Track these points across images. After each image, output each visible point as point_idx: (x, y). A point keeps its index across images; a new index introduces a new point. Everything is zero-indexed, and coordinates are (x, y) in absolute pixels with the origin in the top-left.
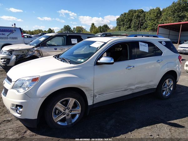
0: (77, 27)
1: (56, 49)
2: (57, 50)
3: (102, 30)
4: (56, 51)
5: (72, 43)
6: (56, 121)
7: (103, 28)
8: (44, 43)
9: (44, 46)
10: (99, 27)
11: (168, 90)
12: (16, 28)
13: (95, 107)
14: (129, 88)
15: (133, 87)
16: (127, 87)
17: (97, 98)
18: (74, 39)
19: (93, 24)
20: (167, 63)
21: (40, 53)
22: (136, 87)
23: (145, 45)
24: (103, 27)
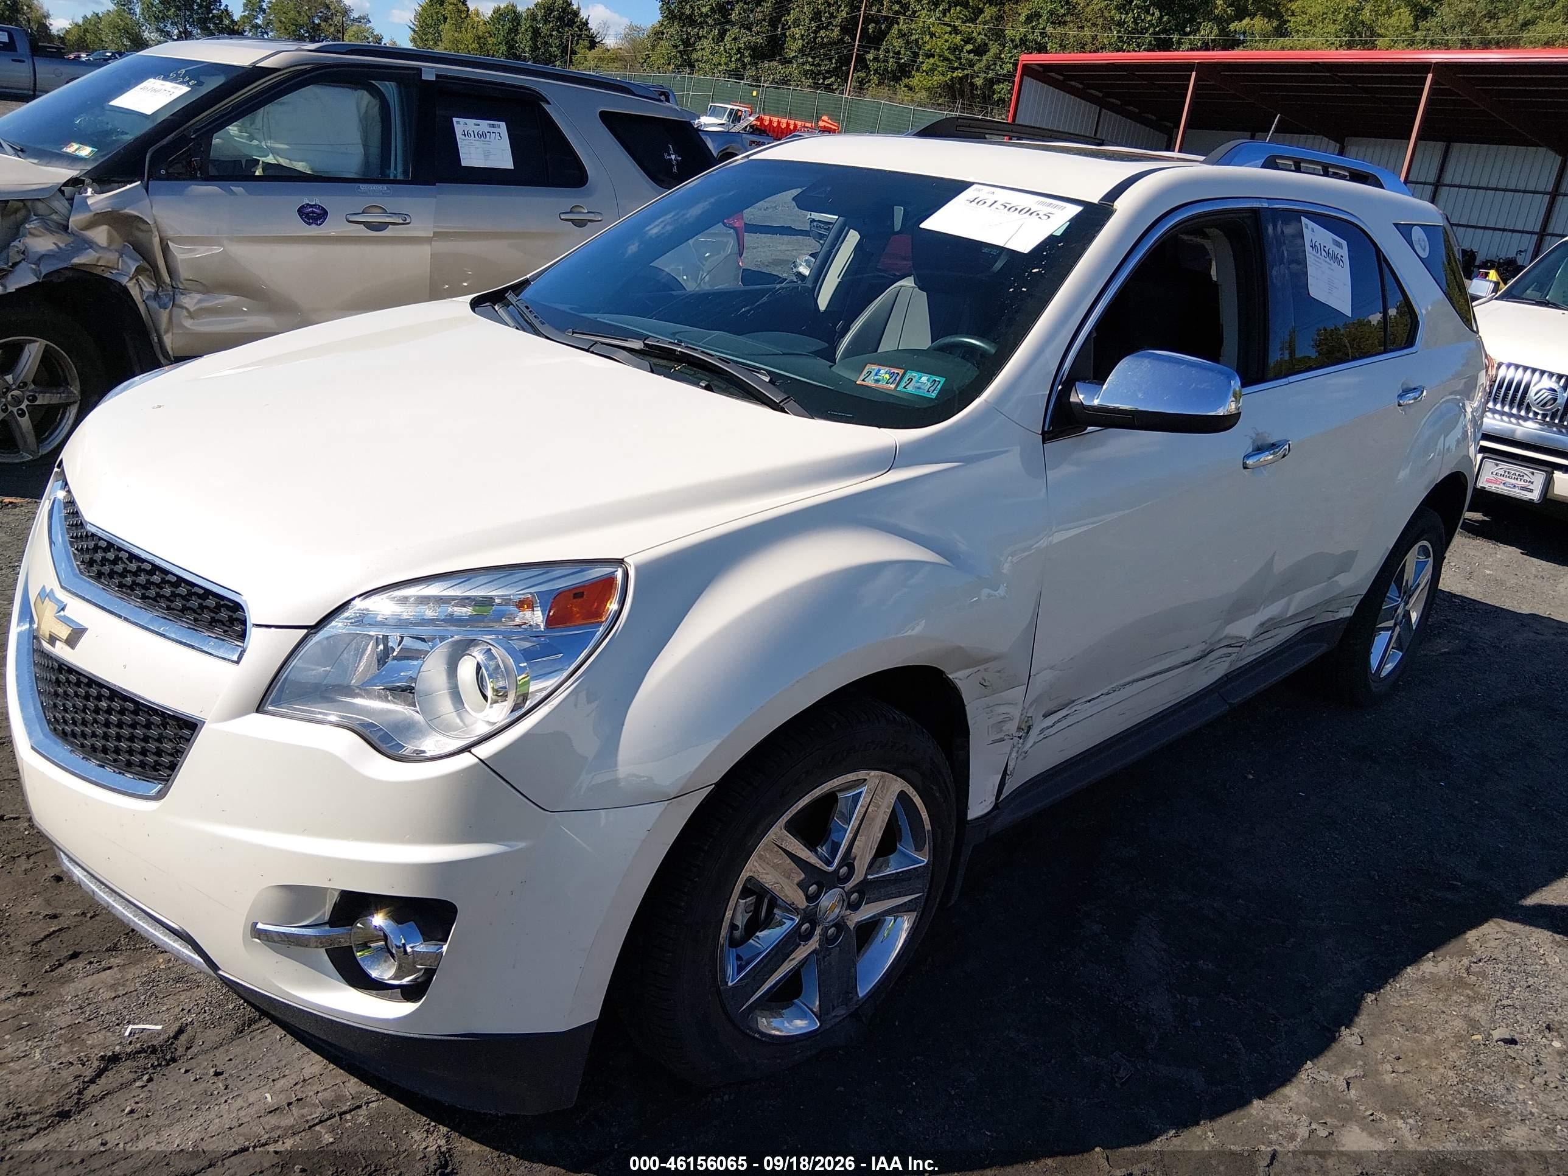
1: (314, 216)
2: (326, 229)
3: (524, 43)
4: (313, 230)
5: (466, 162)
7: (536, 32)
8: (183, 140)
9: (193, 178)
10: (498, 15)
18: (484, 125)
21: (142, 251)
23: (1336, 249)
24: (532, 16)
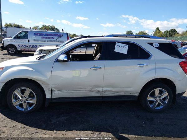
0: (140, 32)
3: (168, 34)
6: (14, 105)
7: (170, 33)
10: (165, 32)
11: (159, 102)
12: (64, 33)
13: (54, 101)
14: (95, 89)
15: (101, 89)
16: (92, 88)
17: (55, 93)
19: (158, 29)
20: (155, 69)
22: (106, 90)
23: (124, 46)
24: (169, 31)
